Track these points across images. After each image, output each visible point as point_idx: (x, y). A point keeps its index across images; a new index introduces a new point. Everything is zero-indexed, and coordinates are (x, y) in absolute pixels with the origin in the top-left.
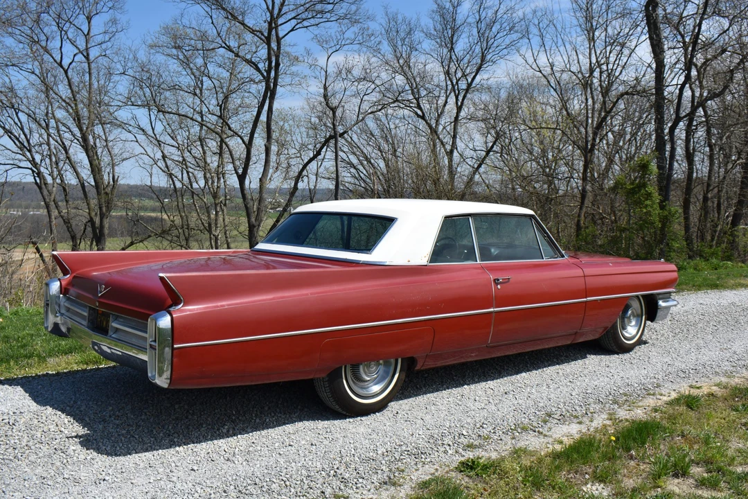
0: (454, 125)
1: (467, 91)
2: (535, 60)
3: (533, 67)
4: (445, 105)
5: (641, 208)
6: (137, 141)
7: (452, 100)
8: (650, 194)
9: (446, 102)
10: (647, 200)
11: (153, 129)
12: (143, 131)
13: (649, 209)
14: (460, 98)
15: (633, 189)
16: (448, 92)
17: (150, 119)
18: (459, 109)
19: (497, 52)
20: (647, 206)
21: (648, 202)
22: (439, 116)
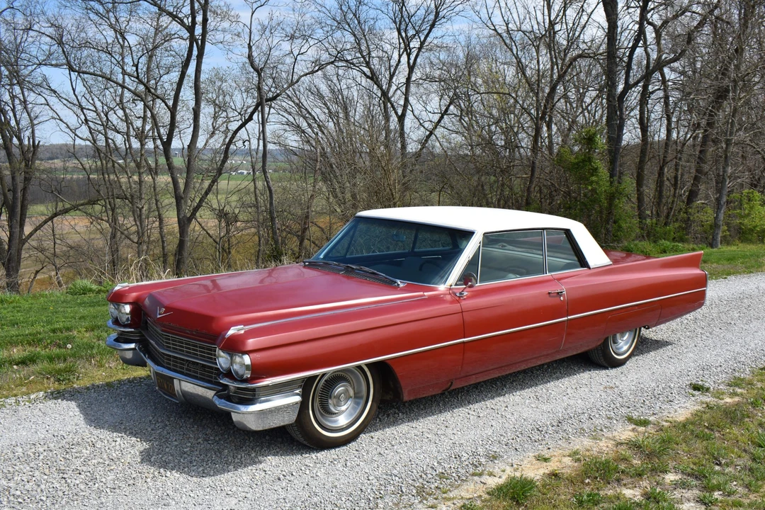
0: (406, 87)
1: (420, 49)
2: (490, 18)
3: (488, 24)
4: (397, 65)
5: (586, 184)
6: (48, 105)
7: (404, 58)
8: (597, 169)
9: (399, 61)
10: (593, 175)
11: (74, 90)
12: (55, 92)
13: (594, 186)
14: (412, 57)
15: (577, 164)
16: (402, 51)
17: (71, 80)
18: (411, 69)
19: (452, 8)
20: (592, 182)
21: (594, 178)
22: (392, 76)
